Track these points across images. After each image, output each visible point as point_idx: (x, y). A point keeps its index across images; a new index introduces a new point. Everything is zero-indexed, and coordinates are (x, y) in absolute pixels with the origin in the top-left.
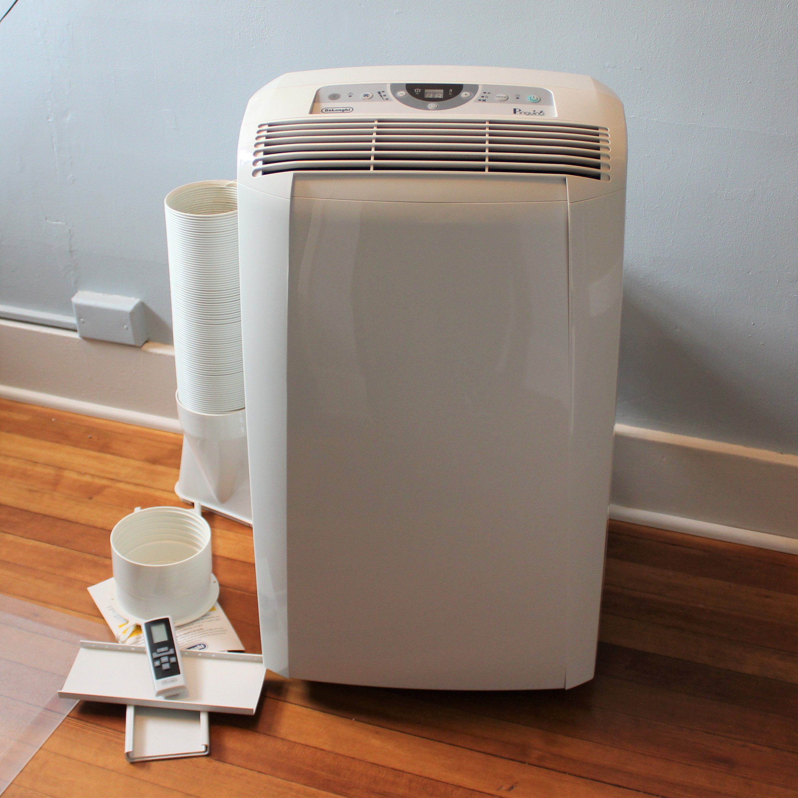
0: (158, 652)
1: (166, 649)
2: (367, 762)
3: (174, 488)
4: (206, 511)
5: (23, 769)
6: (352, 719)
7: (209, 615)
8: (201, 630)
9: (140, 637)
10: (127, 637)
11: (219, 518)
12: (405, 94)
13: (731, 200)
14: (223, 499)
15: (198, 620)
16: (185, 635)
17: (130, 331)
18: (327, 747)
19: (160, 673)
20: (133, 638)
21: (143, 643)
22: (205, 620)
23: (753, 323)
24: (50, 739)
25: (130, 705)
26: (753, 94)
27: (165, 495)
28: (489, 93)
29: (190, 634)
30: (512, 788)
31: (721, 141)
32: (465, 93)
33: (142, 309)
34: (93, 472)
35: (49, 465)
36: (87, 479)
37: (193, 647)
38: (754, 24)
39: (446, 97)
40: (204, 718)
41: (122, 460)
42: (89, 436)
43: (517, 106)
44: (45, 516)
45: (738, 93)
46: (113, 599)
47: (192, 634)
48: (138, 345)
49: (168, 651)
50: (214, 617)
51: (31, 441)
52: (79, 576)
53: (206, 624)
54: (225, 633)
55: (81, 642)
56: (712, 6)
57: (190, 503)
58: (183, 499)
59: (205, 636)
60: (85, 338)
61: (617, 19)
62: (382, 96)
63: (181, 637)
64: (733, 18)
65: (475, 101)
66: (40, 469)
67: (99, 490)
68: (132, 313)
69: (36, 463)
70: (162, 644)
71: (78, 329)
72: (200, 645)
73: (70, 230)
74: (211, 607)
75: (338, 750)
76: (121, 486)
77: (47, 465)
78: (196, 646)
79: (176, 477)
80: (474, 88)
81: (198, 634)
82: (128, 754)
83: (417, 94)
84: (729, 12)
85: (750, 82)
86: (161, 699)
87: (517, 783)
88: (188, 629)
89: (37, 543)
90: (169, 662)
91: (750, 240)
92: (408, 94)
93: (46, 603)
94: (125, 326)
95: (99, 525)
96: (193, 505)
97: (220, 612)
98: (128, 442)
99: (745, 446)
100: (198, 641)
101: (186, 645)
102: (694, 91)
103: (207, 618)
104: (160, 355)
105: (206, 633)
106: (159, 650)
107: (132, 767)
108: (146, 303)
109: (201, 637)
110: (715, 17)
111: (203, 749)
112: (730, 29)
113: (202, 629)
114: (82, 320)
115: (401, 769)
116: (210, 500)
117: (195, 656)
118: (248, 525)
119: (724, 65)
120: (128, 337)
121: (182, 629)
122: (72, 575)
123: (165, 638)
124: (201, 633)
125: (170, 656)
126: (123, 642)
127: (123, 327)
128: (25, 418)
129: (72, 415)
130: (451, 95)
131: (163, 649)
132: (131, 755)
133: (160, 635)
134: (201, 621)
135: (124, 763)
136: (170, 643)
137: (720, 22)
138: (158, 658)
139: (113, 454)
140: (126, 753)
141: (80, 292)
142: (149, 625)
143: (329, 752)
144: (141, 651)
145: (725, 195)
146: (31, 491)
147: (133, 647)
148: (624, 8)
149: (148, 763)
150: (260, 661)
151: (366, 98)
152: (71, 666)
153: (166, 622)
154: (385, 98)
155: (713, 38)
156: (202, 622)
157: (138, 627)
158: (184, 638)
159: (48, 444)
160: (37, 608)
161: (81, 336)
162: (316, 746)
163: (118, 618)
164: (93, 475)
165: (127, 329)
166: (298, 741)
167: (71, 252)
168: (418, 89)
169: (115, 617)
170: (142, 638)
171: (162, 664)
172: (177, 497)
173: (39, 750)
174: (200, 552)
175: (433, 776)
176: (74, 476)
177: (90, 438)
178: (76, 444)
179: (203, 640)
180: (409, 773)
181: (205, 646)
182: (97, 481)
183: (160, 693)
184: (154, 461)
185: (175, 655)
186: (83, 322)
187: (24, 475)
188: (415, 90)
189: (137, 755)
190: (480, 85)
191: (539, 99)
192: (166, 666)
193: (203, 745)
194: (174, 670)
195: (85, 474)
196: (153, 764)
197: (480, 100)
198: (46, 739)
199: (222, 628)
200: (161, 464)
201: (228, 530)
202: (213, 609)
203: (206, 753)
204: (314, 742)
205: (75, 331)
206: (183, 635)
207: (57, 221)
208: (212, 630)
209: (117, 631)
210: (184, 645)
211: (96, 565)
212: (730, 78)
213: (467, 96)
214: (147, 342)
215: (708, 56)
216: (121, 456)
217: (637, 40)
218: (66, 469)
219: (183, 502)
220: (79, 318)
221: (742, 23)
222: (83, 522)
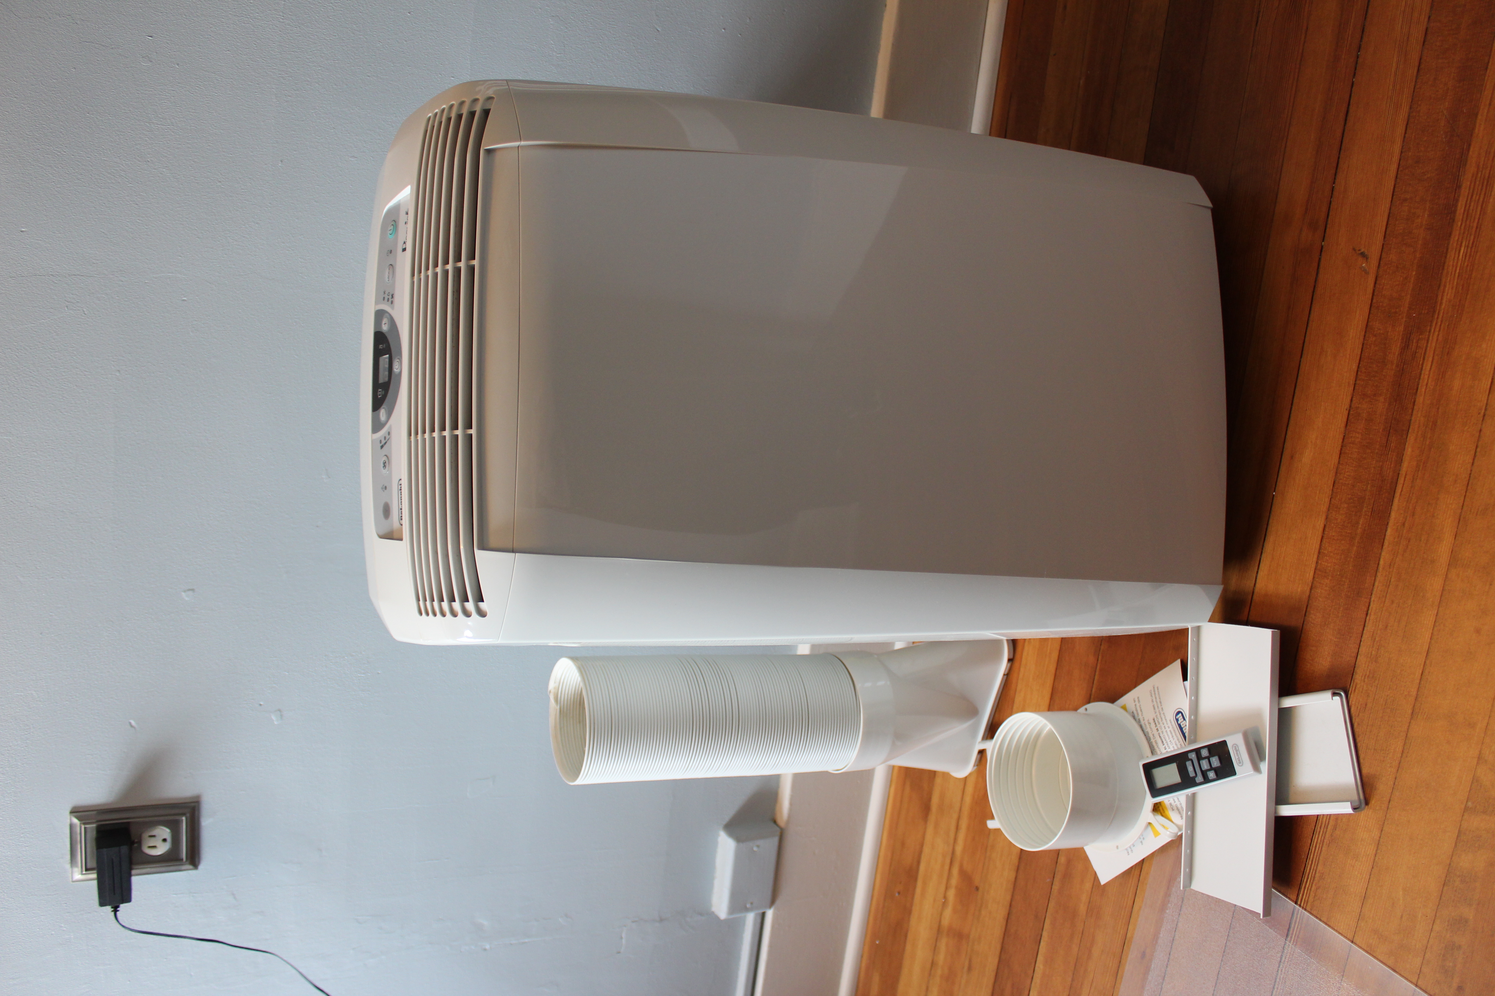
0: (1194, 775)
1: (1189, 764)
2: (1339, 462)
3: (960, 779)
4: (988, 734)
5: (1389, 967)
6: (1274, 495)
7: (1133, 712)
8: (1156, 720)
9: (1171, 804)
10: (1172, 824)
11: (997, 716)
12: (383, 409)
13: (564, 47)
14: (972, 711)
15: (1141, 727)
16: (1164, 742)
17: (760, 842)
18: (1320, 523)
19: (1226, 769)
20: (1173, 815)
21: (1178, 799)
22: (1141, 717)
23: (723, 30)
24: (1336, 928)
25: (1276, 809)
26: (425, 9)
27: (970, 789)
28: (384, 293)
29: (1161, 735)
30: (1363, 255)
31: (488, 56)
32: (383, 325)
33: (733, 827)
34: (942, 888)
35: (936, 946)
36: (951, 894)
37: (1181, 729)
38: (332, 3)
39: (388, 351)
40: (1289, 702)
41: (926, 850)
42: (897, 895)
43: (400, 249)
44: (1002, 949)
45: (424, 30)
46: (1117, 847)
47: (1162, 732)
48: (778, 833)
49: (1192, 760)
50: (1136, 705)
51: (905, 971)
52: (1084, 898)
53: (1147, 715)
54: (1158, 688)
55: (1183, 888)
56: (308, 57)
57: (979, 756)
58: (974, 766)
59: (1164, 713)
60: (772, 902)
61: (329, 183)
62: (385, 441)
63: (1167, 747)
64: (324, 30)
65: (393, 308)
66: (941, 958)
67: (966, 877)
68: (738, 840)
69: (933, 964)
70: (1182, 770)
71: (761, 911)
72: (1177, 720)
73: (633, 922)
74: (1122, 711)
75: (1324, 508)
76: (959, 849)
77: (935, 949)
78: (1180, 725)
79: (946, 775)
80: (380, 315)
81: (1161, 724)
82: (1354, 809)
83: (383, 392)
84: (317, 35)
85: (409, 13)
86: (1264, 766)
87: (1354, 249)
88: (1156, 739)
89: (1040, 958)
90: (1208, 758)
91: (616, 26)
92: (383, 407)
93: (1125, 943)
94: (755, 849)
95: (1013, 875)
96: (982, 752)
97: (1128, 699)
98: (903, 844)
99: (878, 52)
100: (1171, 723)
101: (1178, 739)
102: (422, 86)
103: (1138, 714)
104: (791, 804)
105: (1160, 714)
106: (1192, 774)
107: (1373, 802)
108: (724, 823)
109: (1166, 720)
110: (324, 53)
111: (1337, 699)
112: (338, 35)
113: (1154, 719)
114: (748, 906)
115: (1346, 413)
116: (974, 730)
117: (1194, 724)
118: (1006, 676)
119: (387, 46)
120: (769, 845)
121: (1155, 747)
122: (1082, 908)
123: (1173, 767)
124: (1160, 720)
125: (1199, 758)
126: (1180, 829)
127: (756, 851)
128: (876, 978)
129: (871, 919)
130: (386, 346)
131: (1190, 769)
132: (1356, 804)
133: (1168, 775)
134: (1142, 722)
135: (1366, 813)
136: (1180, 759)
137: (330, 48)
138: (1204, 774)
139: (919, 862)
140: (1353, 811)
141: (714, 909)
142: (1155, 791)
143: (1327, 518)
144: (1192, 801)
145: (558, 54)
146: (970, 969)
147: (1187, 813)
148: (314, 173)
149: (1364, 779)
150: (1198, 629)
151: (387, 464)
152: (1218, 901)
153: (1148, 768)
154: (387, 437)
155: (352, 57)
156: (1144, 720)
157: (1157, 808)
158: (1169, 743)
159: (908, 947)
160: (1132, 955)
161: (770, 907)
162: (1320, 539)
163: (1143, 838)
164: (947, 888)
165: (758, 846)
166: (1313, 566)
167: (661, 920)
168: (379, 393)
169: (1141, 842)
170: (1172, 801)
171: (1211, 769)
172: (970, 774)
173: (1355, 944)
174: (1049, 726)
175: (1355, 367)
176: (948, 913)
177: (899, 893)
178: (907, 911)
179: (1170, 716)
180: (1351, 400)
181: (1179, 712)
182: (954, 881)
183: (1257, 769)
184: (926, 809)
185: (1197, 751)
186: (752, 904)
187: (950, 977)
188: (379, 397)
189: (1354, 794)
190: (375, 309)
191: (393, 223)
192: (1215, 762)
193: (1332, 699)
194: (1220, 750)
195: (945, 897)
196: (1365, 771)
197: (392, 302)
198: (1337, 934)
199: (1151, 693)
200: (930, 799)
201: (1013, 702)
202: (1124, 708)
203: (1343, 694)
204: (1314, 544)
205: (763, 915)
206: (1164, 745)
207: (621, 938)
208: (1154, 706)
209: (1165, 838)
210: (1179, 742)
211: (1067, 876)
212: (404, 40)
213: (387, 322)
214: (775, 822)
215: (375, 65)
216: (920, 852)
217: (356, 158)
218: (940, 921)
219: (977, 765)
220: (747, 910)
221: (331, 19)
222: (1008, 898)
